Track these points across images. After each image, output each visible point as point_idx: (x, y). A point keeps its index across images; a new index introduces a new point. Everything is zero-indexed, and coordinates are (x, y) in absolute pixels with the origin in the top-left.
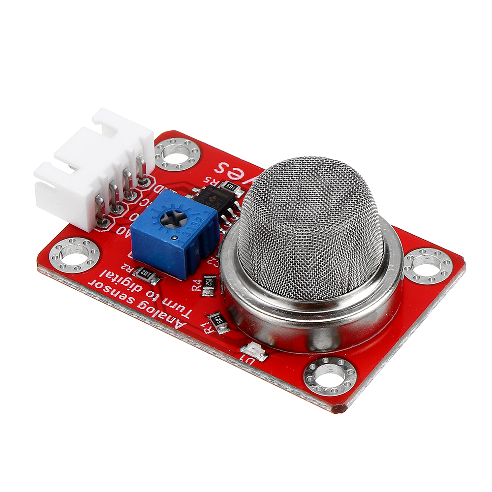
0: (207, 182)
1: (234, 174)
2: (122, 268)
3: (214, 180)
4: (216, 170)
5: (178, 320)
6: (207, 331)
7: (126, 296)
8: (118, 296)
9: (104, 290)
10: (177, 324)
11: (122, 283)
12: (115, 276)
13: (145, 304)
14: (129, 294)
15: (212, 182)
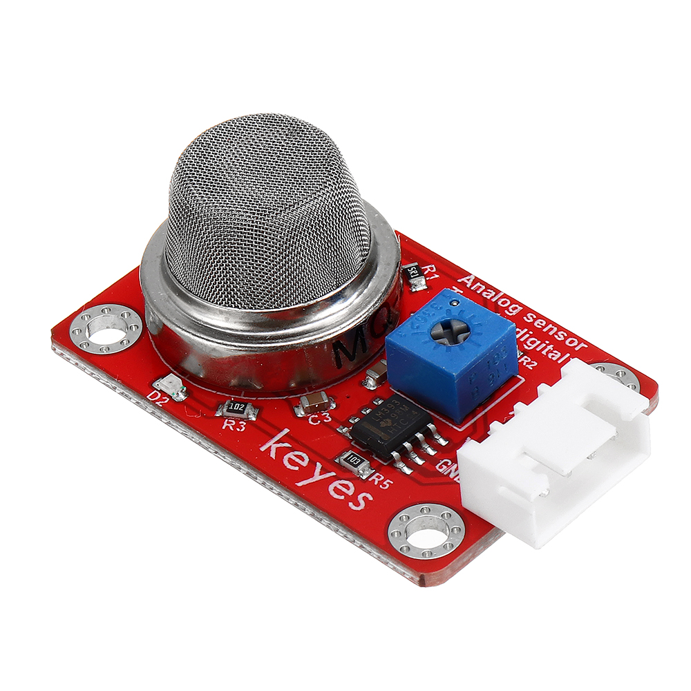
0: (388, 481)
1: (344, 490)
2: (536, 364)
3: (376, 483)
4: (371, 498)
5: (468, 286)
6: (432, 269)
7: (536, 324)
8: (546, 326)
9: (566, 335)
10: (472, 280)
11: (539, 342)
12: (547, 353)
13: (511, 310)
14: (530, 326)
15: (381, 479)
